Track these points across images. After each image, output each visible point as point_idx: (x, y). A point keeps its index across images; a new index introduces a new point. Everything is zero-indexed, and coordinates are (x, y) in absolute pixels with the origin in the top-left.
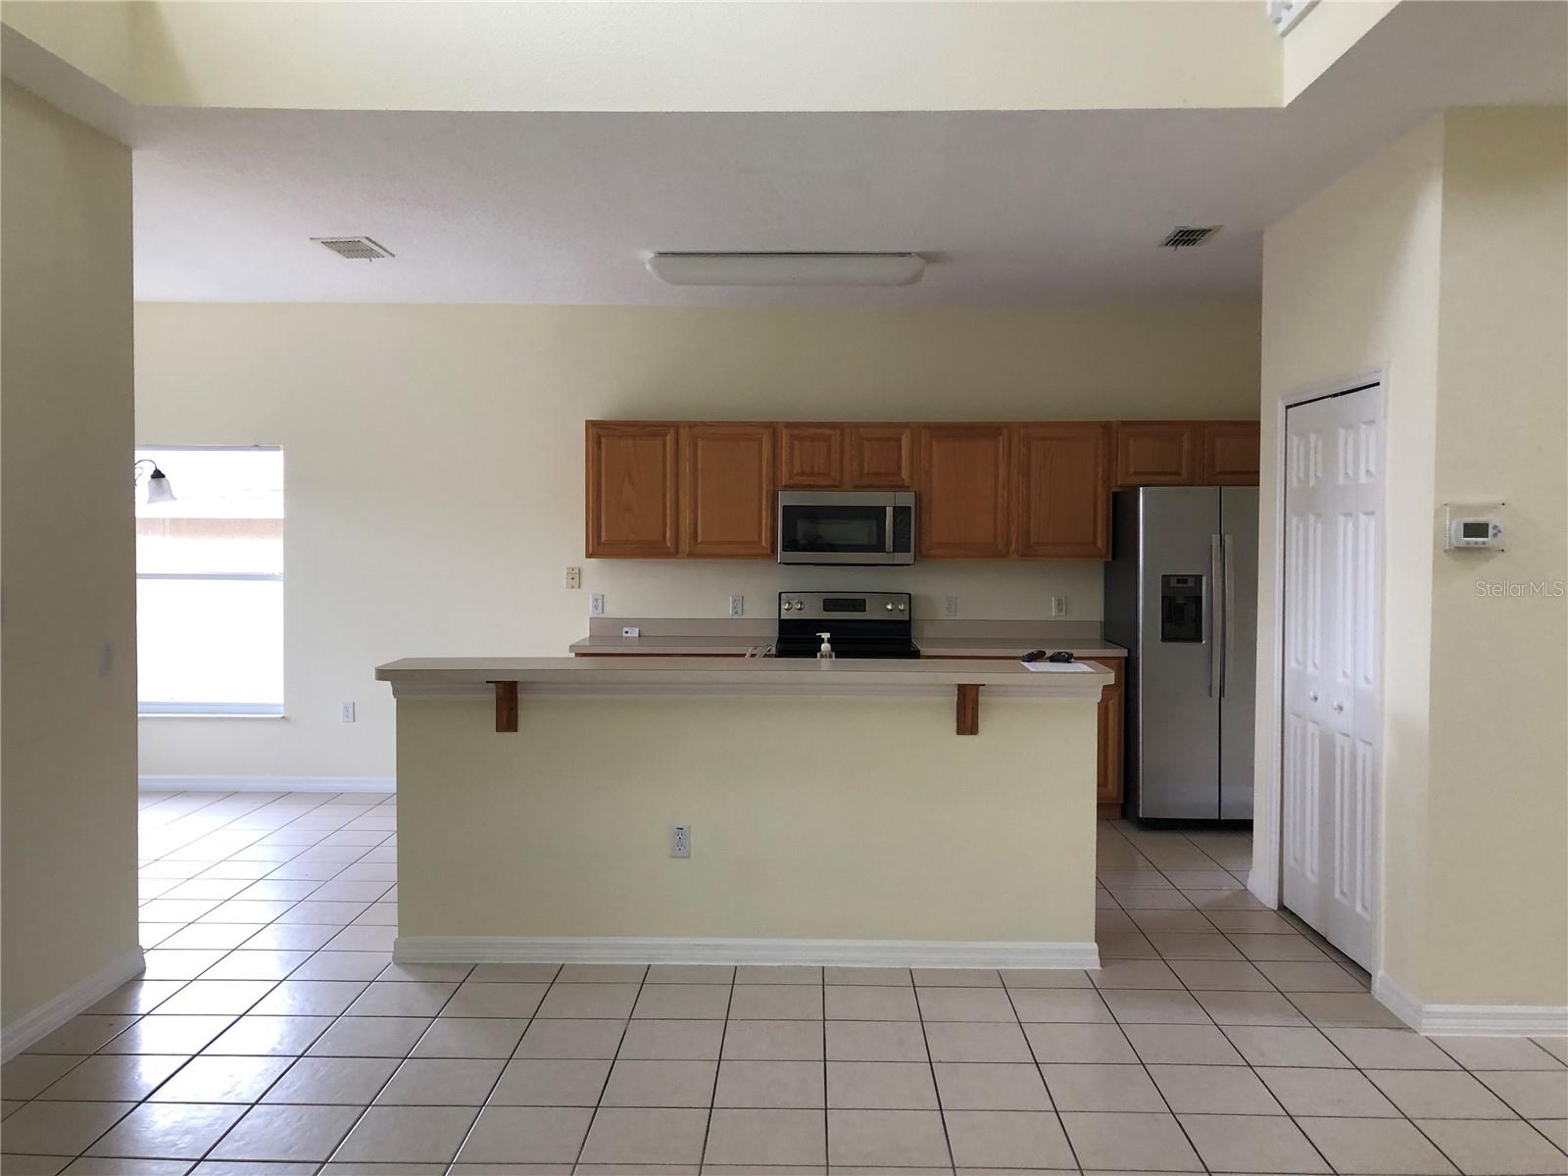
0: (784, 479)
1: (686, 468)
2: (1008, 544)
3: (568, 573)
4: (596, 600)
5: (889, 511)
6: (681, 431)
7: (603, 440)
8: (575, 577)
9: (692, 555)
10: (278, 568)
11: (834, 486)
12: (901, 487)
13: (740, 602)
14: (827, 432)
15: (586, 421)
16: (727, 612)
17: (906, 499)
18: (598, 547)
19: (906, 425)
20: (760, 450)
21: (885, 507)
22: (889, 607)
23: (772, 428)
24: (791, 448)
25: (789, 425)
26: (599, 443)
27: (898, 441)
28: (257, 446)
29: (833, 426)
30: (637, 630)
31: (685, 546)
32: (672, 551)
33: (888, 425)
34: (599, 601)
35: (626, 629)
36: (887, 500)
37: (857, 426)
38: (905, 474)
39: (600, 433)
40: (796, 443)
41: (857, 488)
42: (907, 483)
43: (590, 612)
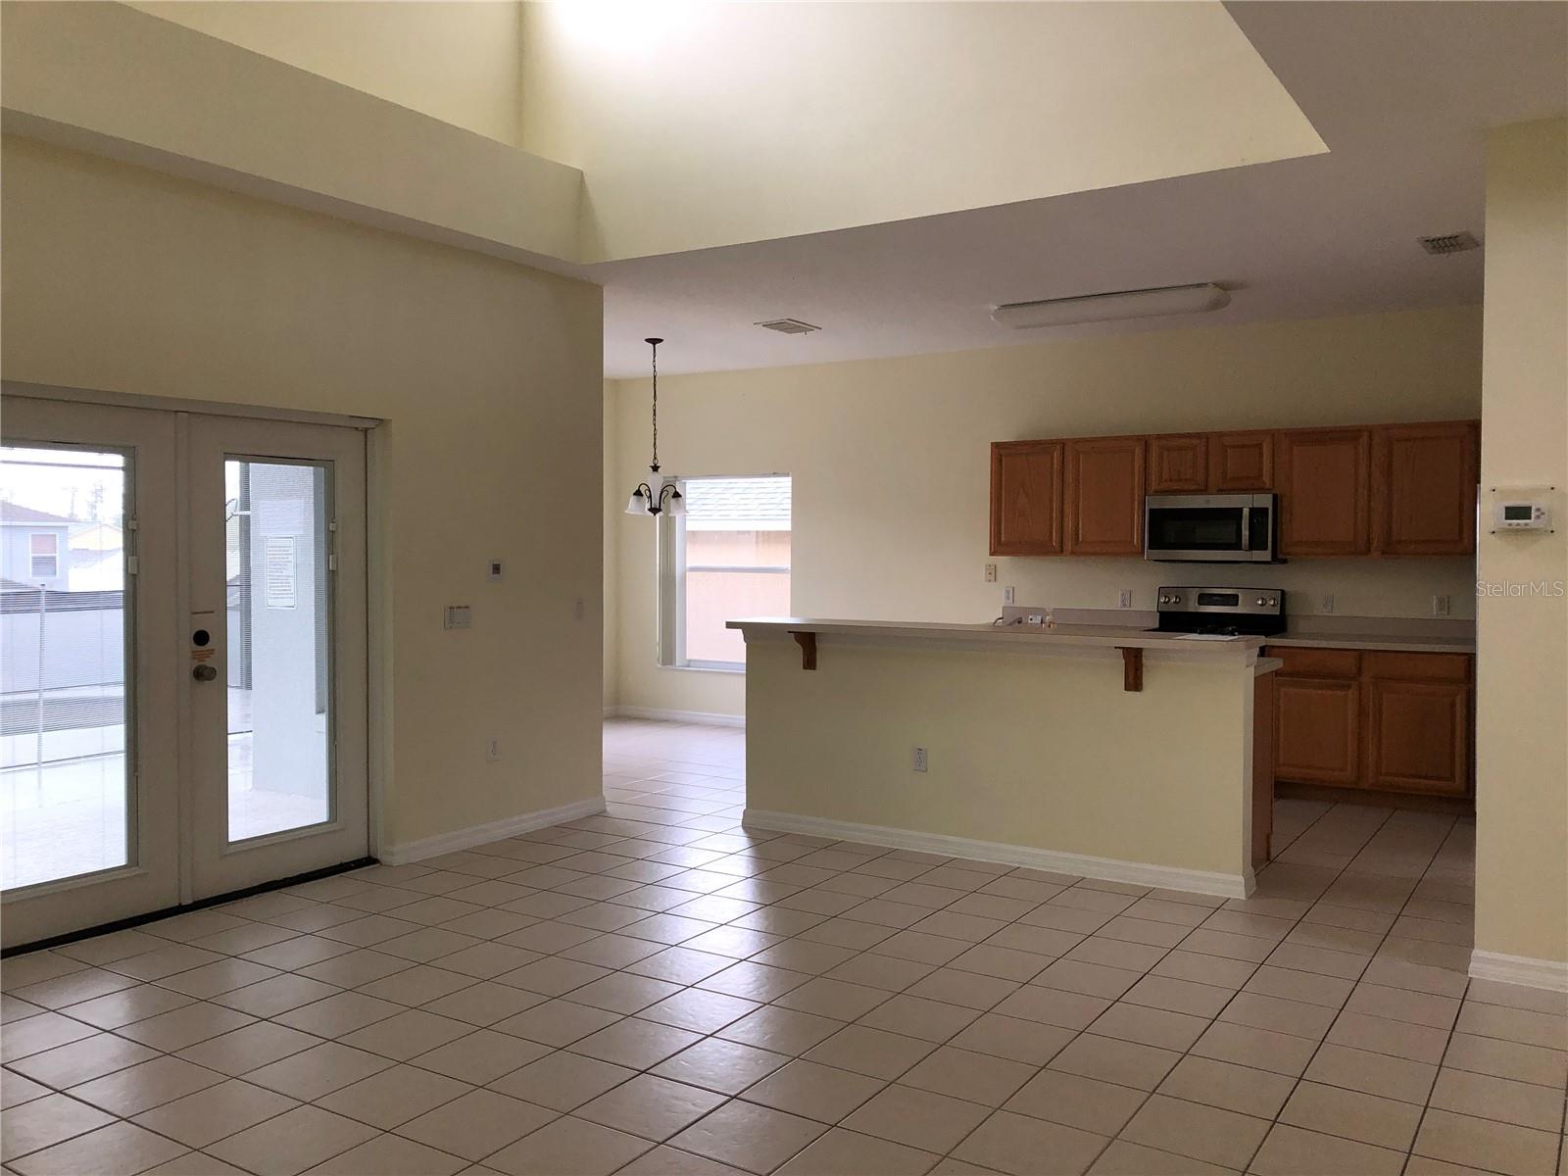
0: (1154, 486)
1: (1069, 477)
2: (1369, 541)
3: (986, 570)
4: (1008, 592)
5: (1246, 511)
6: (1066, 448)
7: (1003, 459)
8: (993, 573)
9: (1073, 553)
10: (788, 565)
11: (1200, 490)
12: (1262, 490)
13: (1128, 597)
14: (1195, 441)
15: (992, 444)
16: (1117, 605)
17: (1264, 501)
18: (999, 547)
19: (1266, 432)
20: (1133, 461)
21: (1242, 509)
22: (1260, 602)
23: (1145, 441)
24: (1161, 456)
25: (1159, 437)
26: (1001, 461)
27: (1260, 446)
28: (775, 474)
29: (1198, 435)
30: (1040, 618)
31: (1068, 545)
32: (1058, 549)
33: (1251, 433)
34: (1011, 593)
35: (1030, 617)
36: (1244, 502)
37: (1221, 435)
38: (1266, 478)
39: (1001, 452)
40: (1166, 453)
41: (1221, 491)
42: (1267, 486)
43: (1003, 602)
